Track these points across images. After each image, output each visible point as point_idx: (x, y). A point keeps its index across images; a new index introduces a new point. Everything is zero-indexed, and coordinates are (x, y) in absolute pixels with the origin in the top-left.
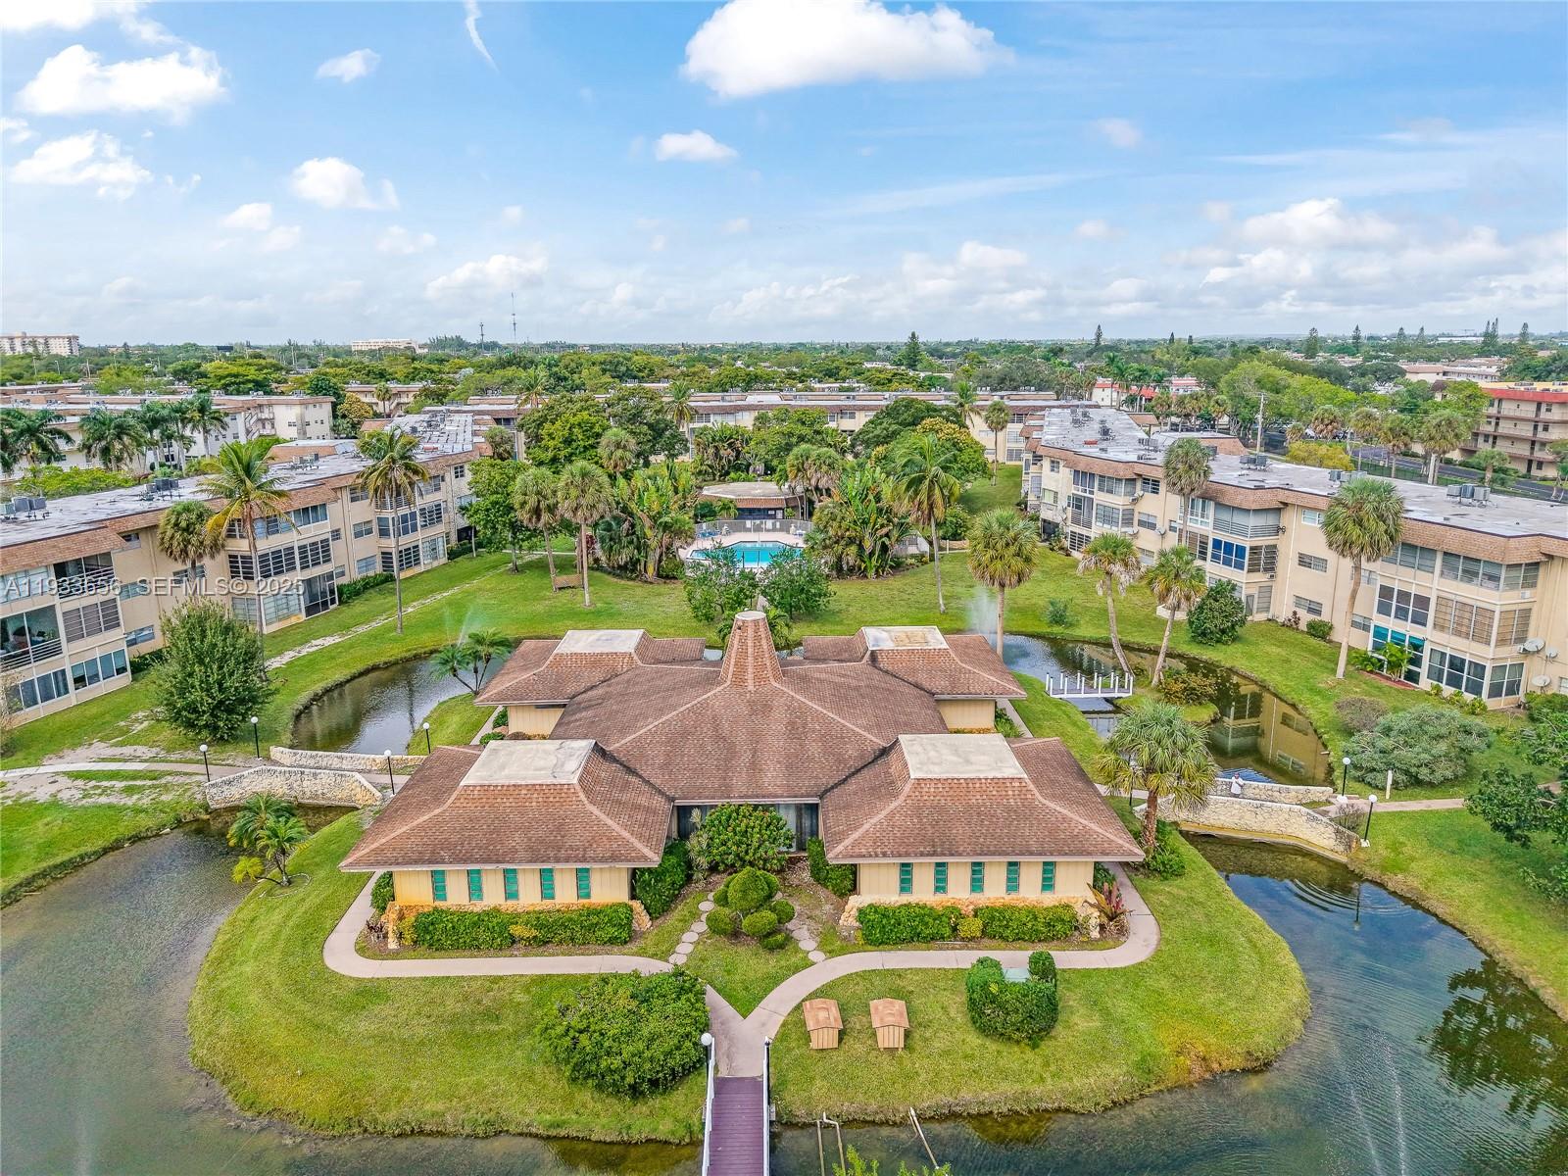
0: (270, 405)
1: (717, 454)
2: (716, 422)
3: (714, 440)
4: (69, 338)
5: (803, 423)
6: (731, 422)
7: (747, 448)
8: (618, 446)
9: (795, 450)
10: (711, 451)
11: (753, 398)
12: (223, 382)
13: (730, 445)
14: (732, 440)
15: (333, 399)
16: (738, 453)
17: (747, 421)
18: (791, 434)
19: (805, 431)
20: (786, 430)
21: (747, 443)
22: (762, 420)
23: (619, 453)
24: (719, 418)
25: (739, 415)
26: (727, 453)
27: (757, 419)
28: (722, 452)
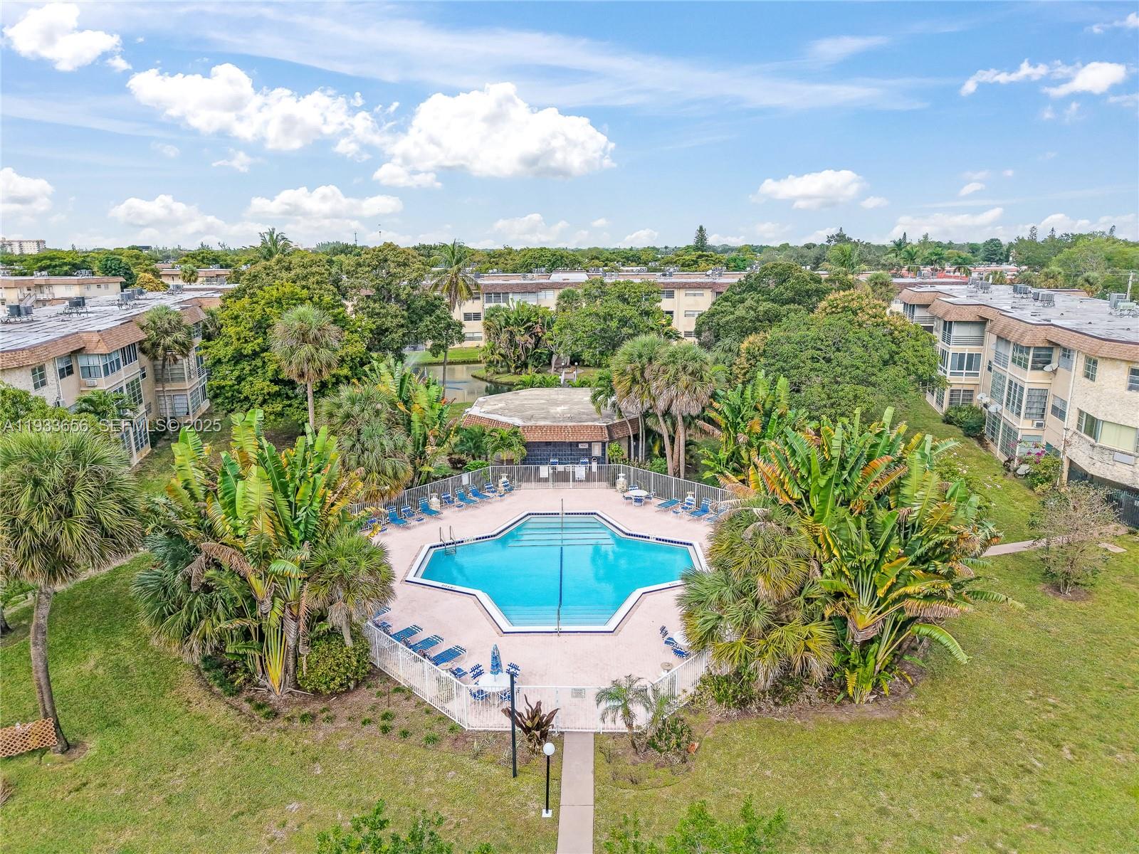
0: (50, 285)
1: (511, 341)
2: (514, 301)
3: (507, 323)
4: (38, 242)
5: (625, 301)
6: (531, 301)
7: (548, 334)
8: (303, 337)
9: (627, 346)
10: (504, 336)
11: (557, 277)
12: (39, 264)
13: (528, 329)
14: (529, 323)
15: (123, 280)
16: (539, 340)
17: (549, 301)
18: (608, 317)
19: (629, 311)
20: (602, 311)
21: (549, 327)
22: (568, 298)
23: (307, 349)
24: (517, 298)
25: (542, 294)
26: (522, 338)
27: (561, 297)
28: (517, 338)
